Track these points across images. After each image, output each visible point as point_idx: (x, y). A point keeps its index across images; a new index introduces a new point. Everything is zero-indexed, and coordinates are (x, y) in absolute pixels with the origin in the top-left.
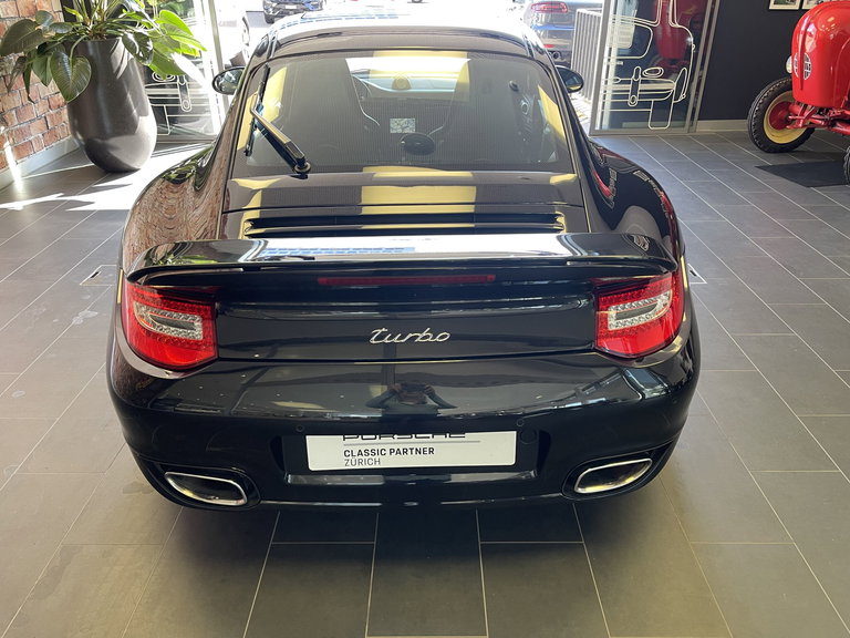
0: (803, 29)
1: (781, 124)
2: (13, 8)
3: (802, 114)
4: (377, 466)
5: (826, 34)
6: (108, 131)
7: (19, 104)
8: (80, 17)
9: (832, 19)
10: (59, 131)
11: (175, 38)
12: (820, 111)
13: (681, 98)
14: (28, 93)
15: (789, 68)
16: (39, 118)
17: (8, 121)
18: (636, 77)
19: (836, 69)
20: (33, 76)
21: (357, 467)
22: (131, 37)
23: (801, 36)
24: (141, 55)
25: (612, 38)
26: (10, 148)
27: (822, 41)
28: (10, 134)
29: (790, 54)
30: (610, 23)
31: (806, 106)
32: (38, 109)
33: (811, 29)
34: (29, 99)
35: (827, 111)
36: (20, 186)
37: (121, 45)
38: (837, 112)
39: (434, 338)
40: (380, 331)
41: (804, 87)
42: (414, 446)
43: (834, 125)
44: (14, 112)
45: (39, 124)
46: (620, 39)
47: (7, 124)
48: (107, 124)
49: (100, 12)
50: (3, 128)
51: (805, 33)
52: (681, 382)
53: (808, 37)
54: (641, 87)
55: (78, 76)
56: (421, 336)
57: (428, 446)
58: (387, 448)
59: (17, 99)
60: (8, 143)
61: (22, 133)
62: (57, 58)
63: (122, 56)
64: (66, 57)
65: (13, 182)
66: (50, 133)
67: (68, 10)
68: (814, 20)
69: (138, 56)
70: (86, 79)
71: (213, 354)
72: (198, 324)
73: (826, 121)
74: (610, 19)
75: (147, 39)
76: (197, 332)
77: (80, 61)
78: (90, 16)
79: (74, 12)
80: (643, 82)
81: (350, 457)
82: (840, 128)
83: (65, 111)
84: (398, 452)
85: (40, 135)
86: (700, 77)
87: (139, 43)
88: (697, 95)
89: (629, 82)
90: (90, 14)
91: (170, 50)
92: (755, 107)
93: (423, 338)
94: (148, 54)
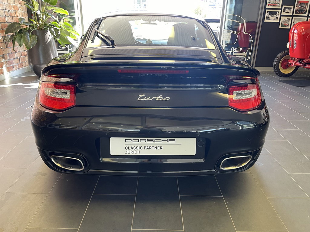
0: (292, 32)
1: (286, 67)
2: (11, 19)
3: (293, 62)
4: (139, 154)
5: (301, 33)
6: (42, 62)
7: (10, 52)
8: (35, 23)
9: (303, 27)
10: (24, 64)
11: (69, 31)
12: (300, 60)
13: (249, 58)
14: (14, 48)
15: (288, 46)
16: (17, 58)
17: (5, 58)
18: (232, 51)
19: (305, 45)
20: (16, 43)
21: (130, 154)
22: (52, 29)
23: (292, 34)
24: (56, 36)
25: (223, 37)
26: (5, 67)
27: (300, 36)
28: (6, 62)
29: (288, 41)
30: (222, 32)
31: (295, 58)
32: (17, 55)
33: (296, 31)
34: (14, 50)
35: (303, 60)
36: (7, 81)
37: (49, 32)
38: (306, 60)
39: (163, 99)
40: (142, 96)
41: (294, 52)
42: (154, 146)
43: (305, 65)
44: (8, 55)
45: (17, 60)
46: (226, 38)
47: (5, 59)
48: (42, 59)
49: (42, 21)
50: (3, 60)
51: (294, 33)
52: (262, 124)
53: (295, 34)
54: (234, 54)
55: (32, 41)
56: (158, 98)
57: (160, 146)
58: (143, 146)
59: (9, 51)
60: (4, 65)
61: (10, 63)
62: (25, 34)
63: (49, 36)
64: (28, 34)
65: (5, 79)
66: (21, 65)
67: (31, 20)
68: (296, 28)
69: (54, 36)
70: (35, 42)
71: (74, 104)
72: (69, 93)
73: (302, 64)
74: (223, 31)
75: (59, 30)
76: (68, 96)
77: (33, 36)
78: (38, 22)
79: (33, 21)
80: (235, 53)
81: (128, 150)
82: (308, 66)
83: (27, 57)
84: (148, 148)
85: (17, 64)
86: (255, 53)
87: (55, 32)
88: (254, 59)
89: (230, 53)
90: (38, 21)
91: (66, 35)
92: (276, 60)
93: (159, 99)
94: (58, 36)
